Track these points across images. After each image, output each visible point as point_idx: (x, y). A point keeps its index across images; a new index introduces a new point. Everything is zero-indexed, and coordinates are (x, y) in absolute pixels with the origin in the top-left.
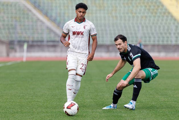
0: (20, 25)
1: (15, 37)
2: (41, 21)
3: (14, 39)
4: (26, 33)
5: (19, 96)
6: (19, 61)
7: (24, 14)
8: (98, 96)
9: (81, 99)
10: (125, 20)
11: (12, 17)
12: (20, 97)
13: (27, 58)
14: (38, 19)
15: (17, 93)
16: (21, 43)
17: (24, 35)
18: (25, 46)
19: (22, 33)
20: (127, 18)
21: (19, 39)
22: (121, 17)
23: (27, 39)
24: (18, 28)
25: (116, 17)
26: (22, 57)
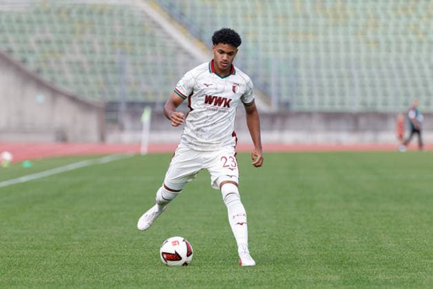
0: (134, 64)
1: (121, 93)
2: (187, 53)
3: (117, 97)
4: (148, 83)
5: (131, 242)
6: (131, 153)
7: (143, 35)
8: (329, 241)
9: (287, 248)
10: (399, 50)
11: (112, 43)
12: (132, 244)
13: (151, 146)
14: (179, 48)
15: (126, 233)
16: (135, 108)
17: (144, 87)
18: (146, 116)
19: (138, 83)
20: (404, 46)
21: (130, 98)
22: (388, 42)
23: (151, 98)
24: (129, 69)
25: (377, 42)
26: (139, 144)
